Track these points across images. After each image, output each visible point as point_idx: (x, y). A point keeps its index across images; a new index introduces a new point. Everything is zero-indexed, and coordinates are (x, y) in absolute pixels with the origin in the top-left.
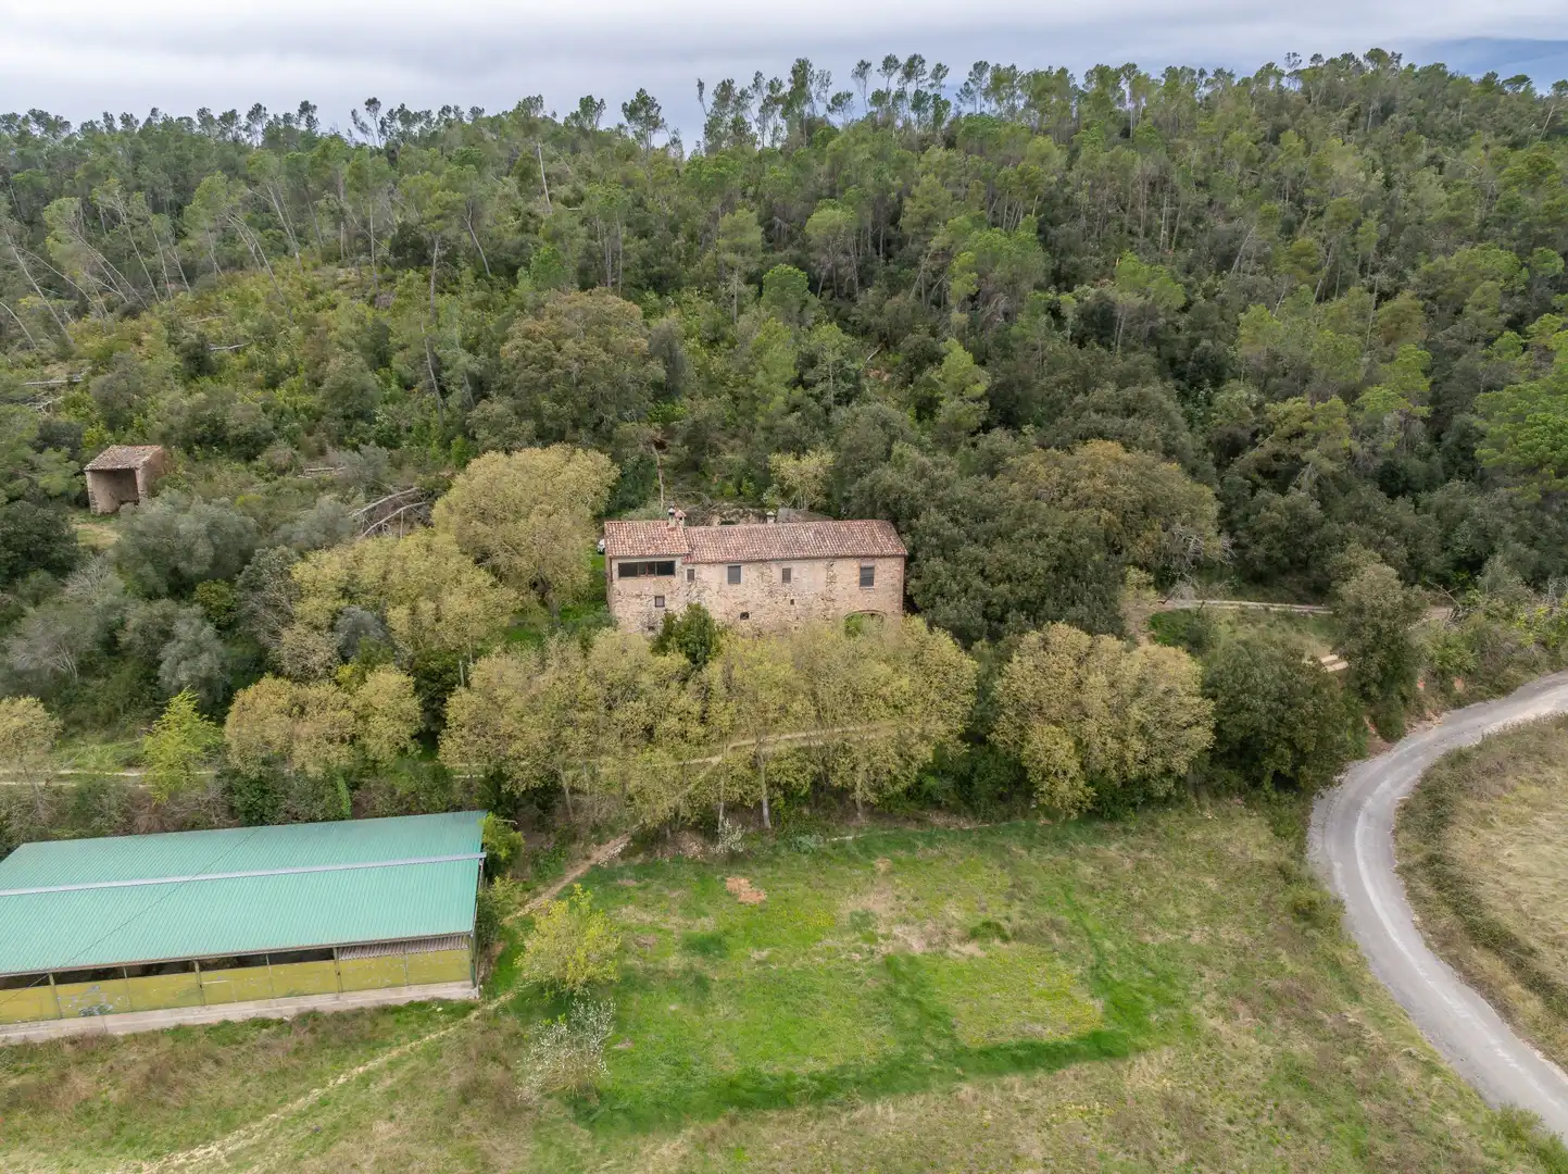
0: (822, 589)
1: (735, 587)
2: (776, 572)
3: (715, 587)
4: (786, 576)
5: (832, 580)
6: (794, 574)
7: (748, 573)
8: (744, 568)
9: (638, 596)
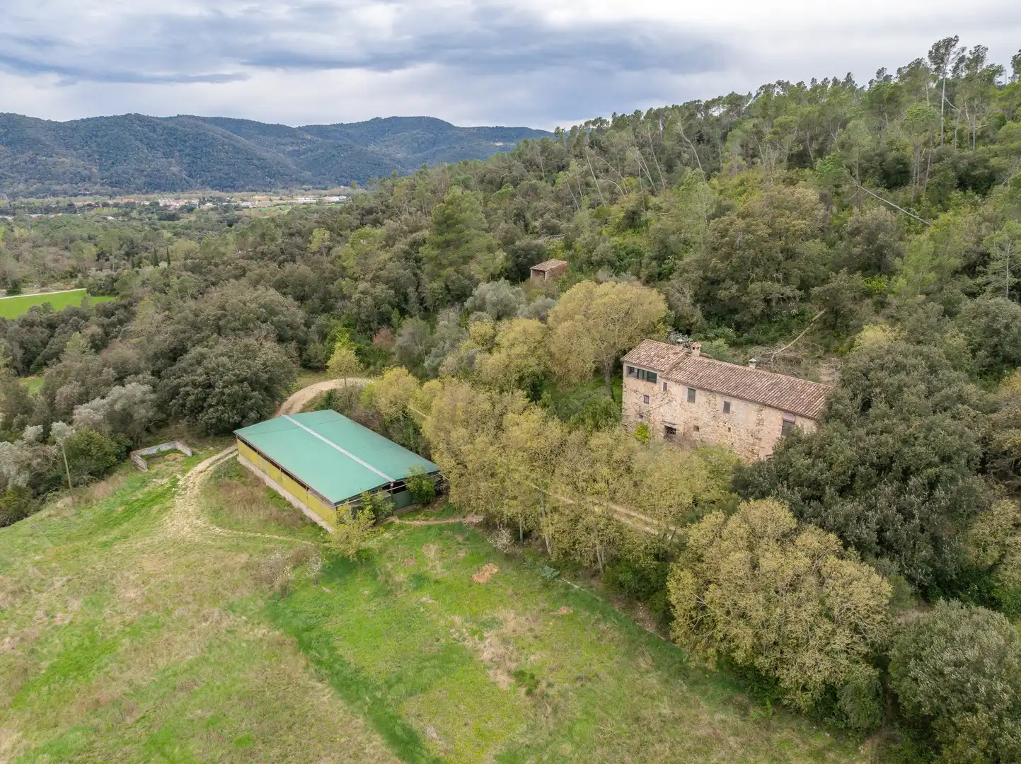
0: (752, 427)
1: (691, 404)
2: (720, 401)
3: (679, 401)
4: (727, 407)
5: (760, 422)
6: (732, 408)
7: (700, 397)
8: (698, 392)
9: (635, 391)
